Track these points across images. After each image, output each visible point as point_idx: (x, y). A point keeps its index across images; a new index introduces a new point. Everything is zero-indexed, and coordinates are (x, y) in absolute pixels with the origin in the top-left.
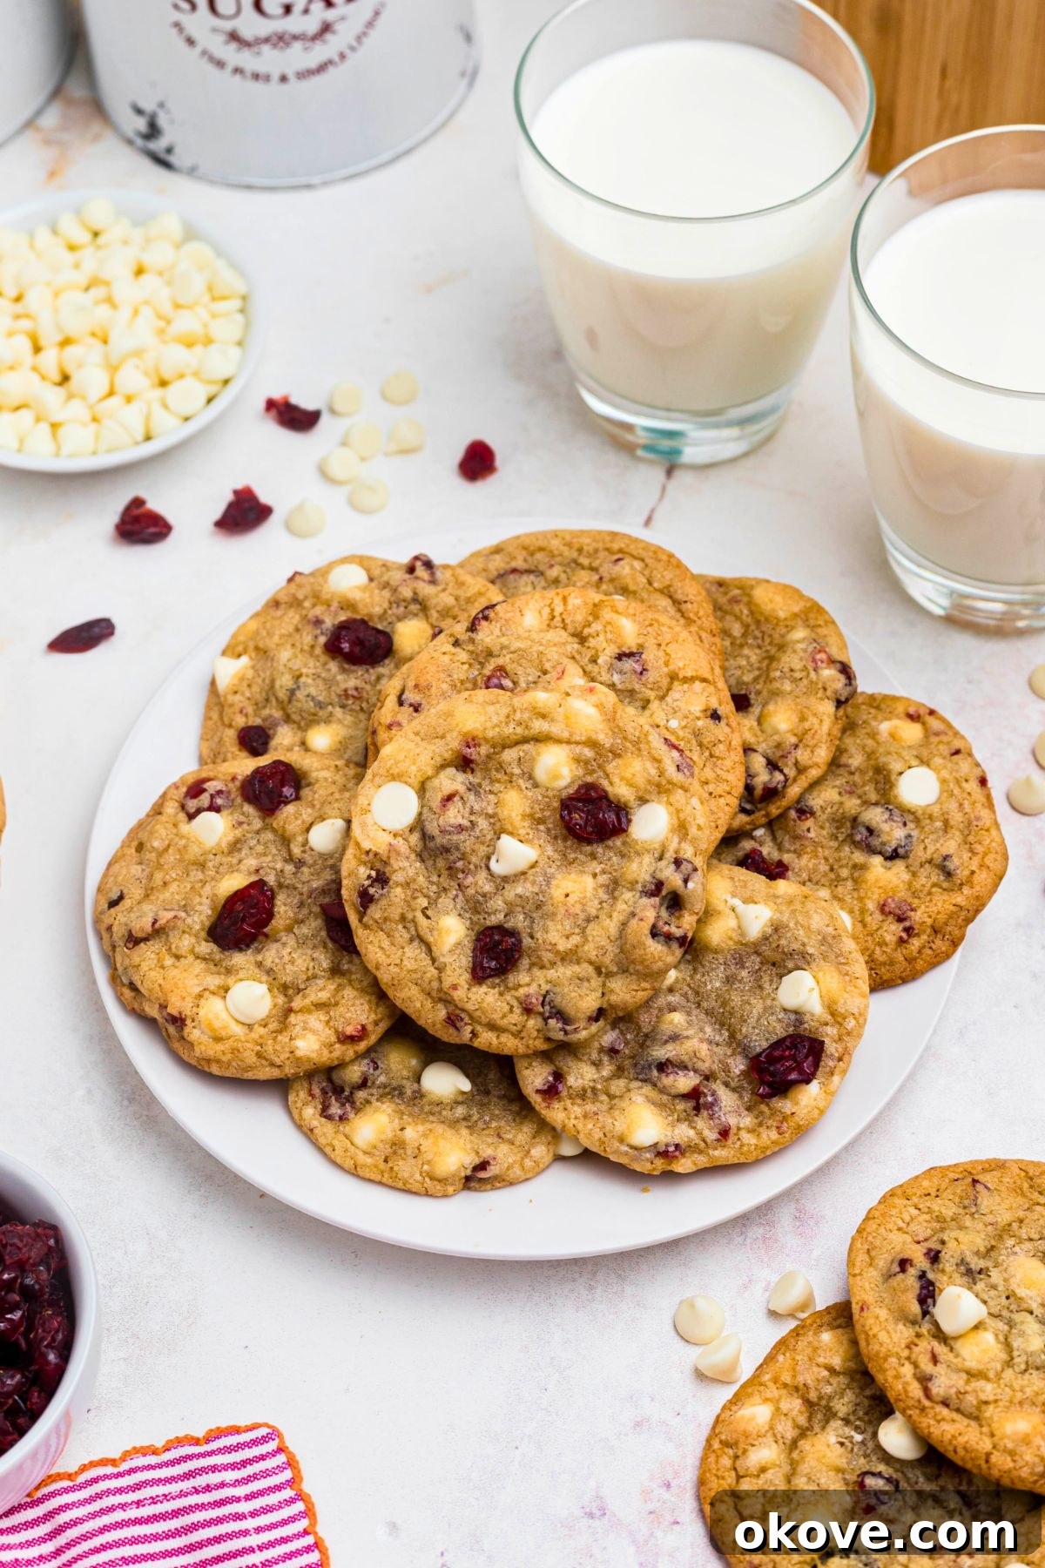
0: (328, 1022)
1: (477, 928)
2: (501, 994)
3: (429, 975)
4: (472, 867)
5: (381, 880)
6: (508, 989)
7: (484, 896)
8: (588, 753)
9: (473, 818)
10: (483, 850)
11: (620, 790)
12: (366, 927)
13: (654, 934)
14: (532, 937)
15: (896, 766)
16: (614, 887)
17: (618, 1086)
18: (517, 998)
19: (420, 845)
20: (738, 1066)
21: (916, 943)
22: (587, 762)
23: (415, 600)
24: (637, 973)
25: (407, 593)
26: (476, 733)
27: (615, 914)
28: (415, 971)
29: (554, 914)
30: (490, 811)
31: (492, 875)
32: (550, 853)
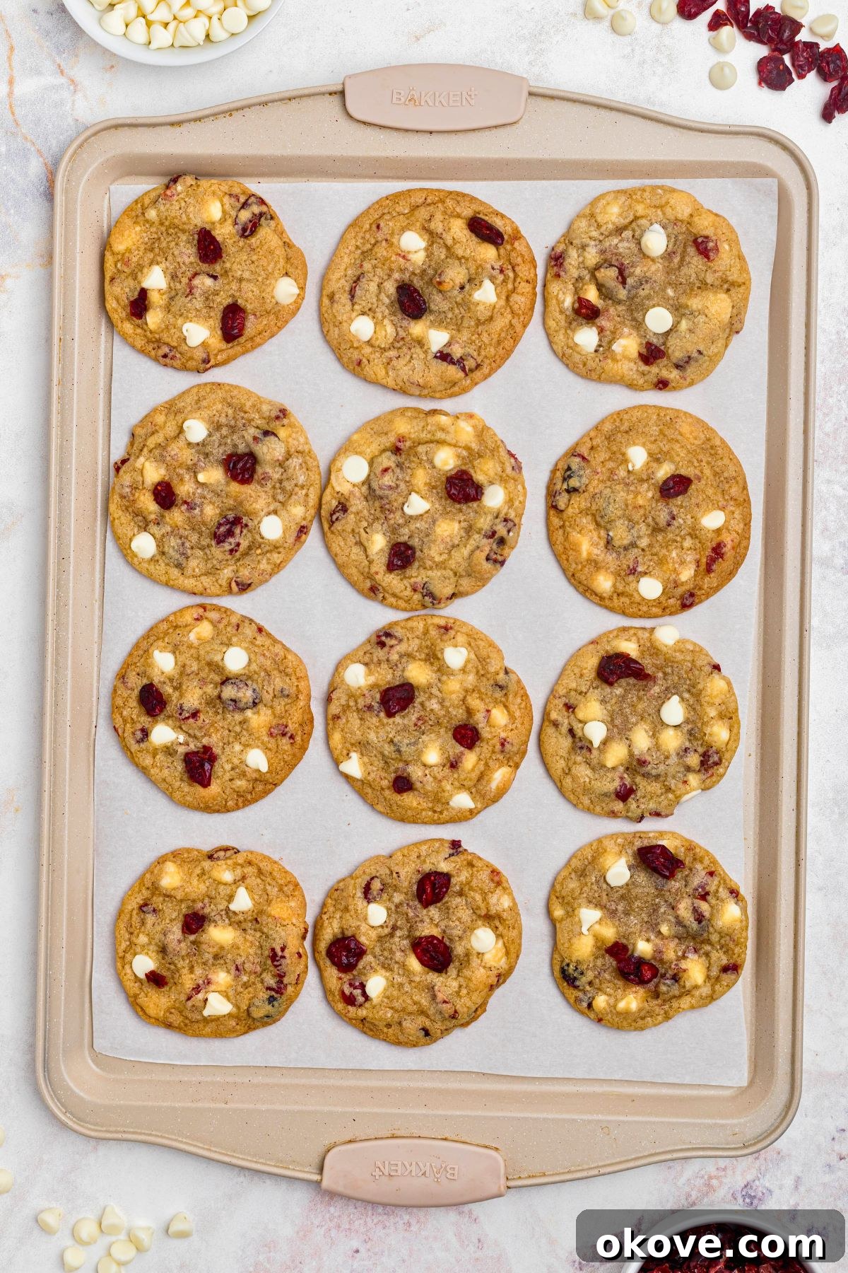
1: (392, 542)
2: (401, 580)
3: (364, 564)
4: (394, 508)
5: (344, 509)
6: (405, 577)
7: (399, 525)
9: (398, 482)
10: (401, 500)
11: (479, 477)
12: (333, 533)
13: (488, 559)
14: (422, 551)
16: (469, 530)
18: (410, 583)
19: (367, 492)
22: (463, 458)
24: (476, 577)
26: (405, 435)
27: (468, 546)
28: (356, 561)
29: (435, 541)
30: (407, 479)
31: (404, 513)
32: (437, 506)
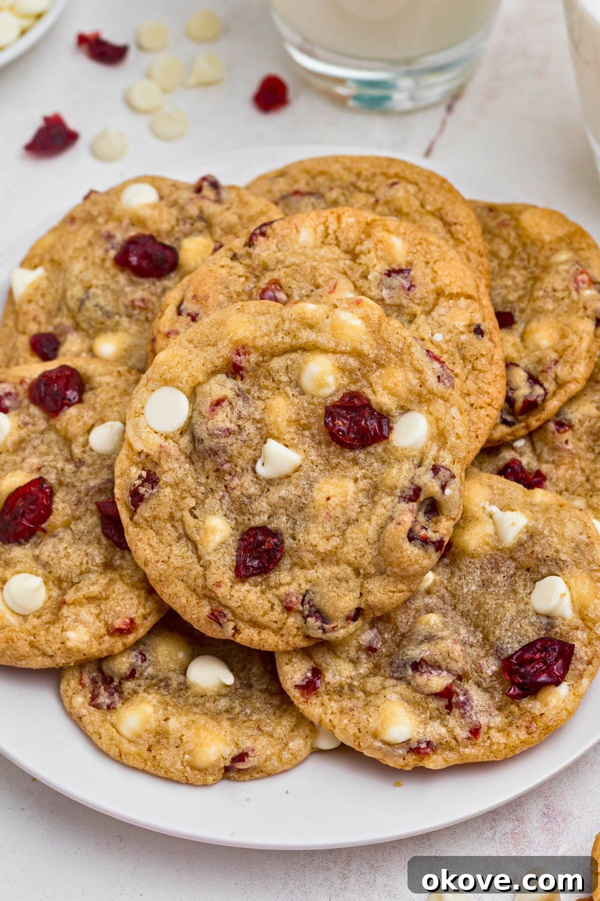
0: (98, 615)
1: (241, 528)
2: (263, 592)
3: (194, 572)
4: (238, 469)
5: (152, 480)
6: (270, 587)
7: (249, 497)
8: (353, 363)
9: (240, 422)
10: (249, 453)
11: (382, 399)
12: (136, 524)
13: (411, 537)
14: (294, 538)
16: (374, 491)
17: (374, 683)
18: (278, 596)
19: (190, 447)
20: (491, 667)
22: (351, 372)
23: (201, 217)
24: (394, 574)
25: (193, 211)
26: (246, 341)
27: (374, 518)
28: (182, 568)
29: (316, 516)
30: (258, 417)
31: (257, 478)
32: (314, 458)
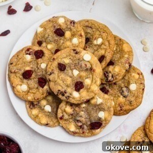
0: (33, 96)
15: (131, 82)
17: (71, 120)
21: (122, 111)
23: (70, 28)
